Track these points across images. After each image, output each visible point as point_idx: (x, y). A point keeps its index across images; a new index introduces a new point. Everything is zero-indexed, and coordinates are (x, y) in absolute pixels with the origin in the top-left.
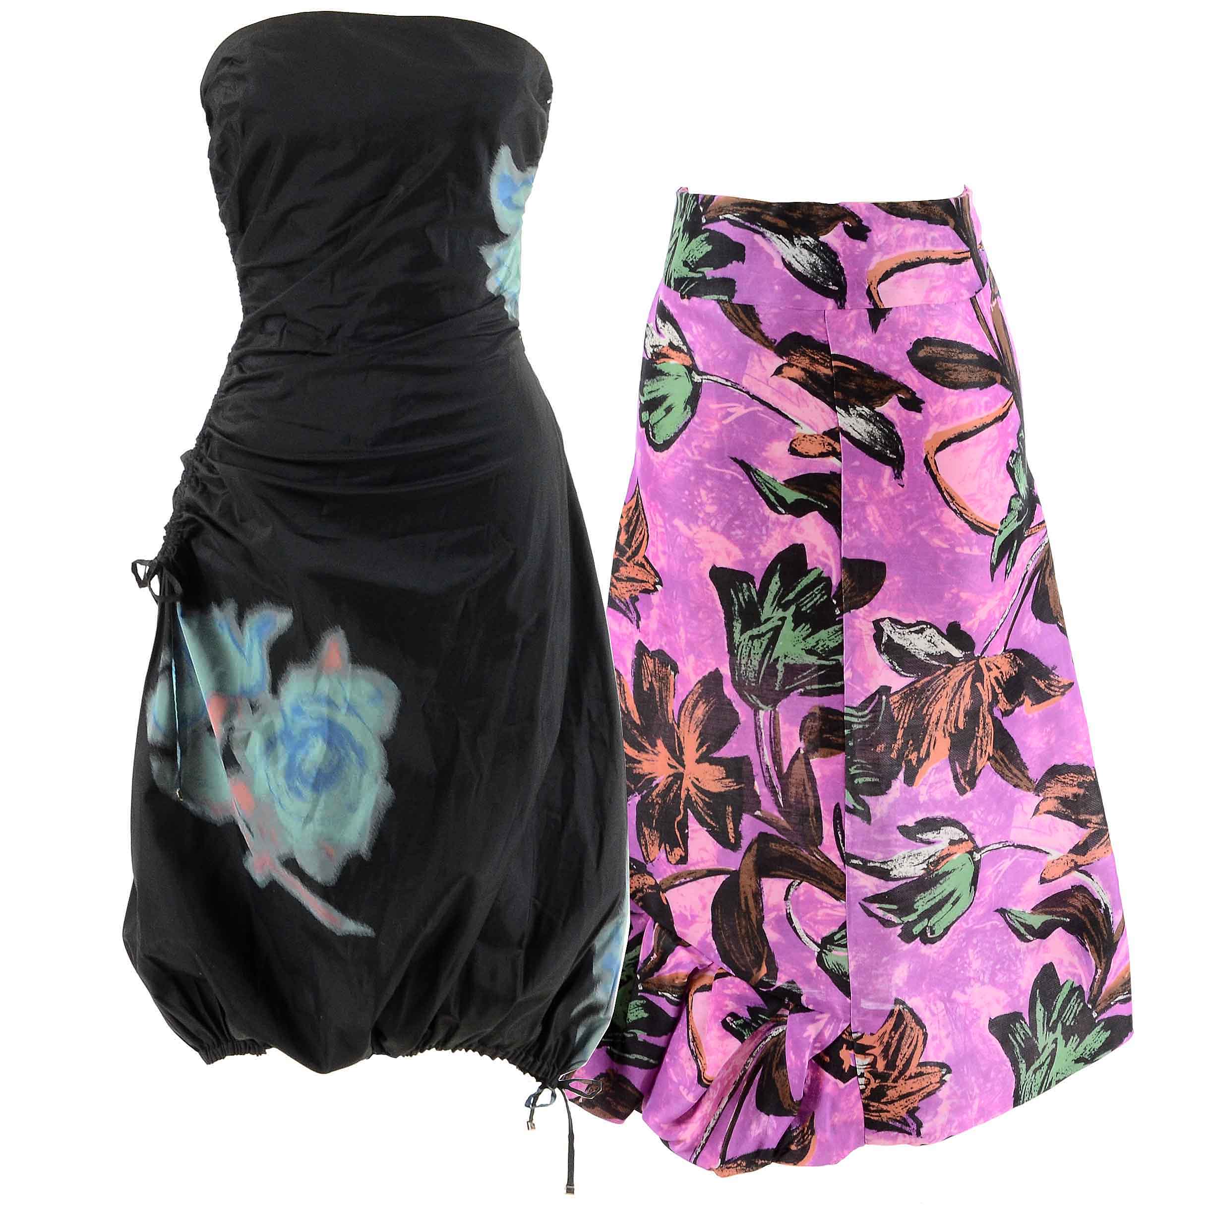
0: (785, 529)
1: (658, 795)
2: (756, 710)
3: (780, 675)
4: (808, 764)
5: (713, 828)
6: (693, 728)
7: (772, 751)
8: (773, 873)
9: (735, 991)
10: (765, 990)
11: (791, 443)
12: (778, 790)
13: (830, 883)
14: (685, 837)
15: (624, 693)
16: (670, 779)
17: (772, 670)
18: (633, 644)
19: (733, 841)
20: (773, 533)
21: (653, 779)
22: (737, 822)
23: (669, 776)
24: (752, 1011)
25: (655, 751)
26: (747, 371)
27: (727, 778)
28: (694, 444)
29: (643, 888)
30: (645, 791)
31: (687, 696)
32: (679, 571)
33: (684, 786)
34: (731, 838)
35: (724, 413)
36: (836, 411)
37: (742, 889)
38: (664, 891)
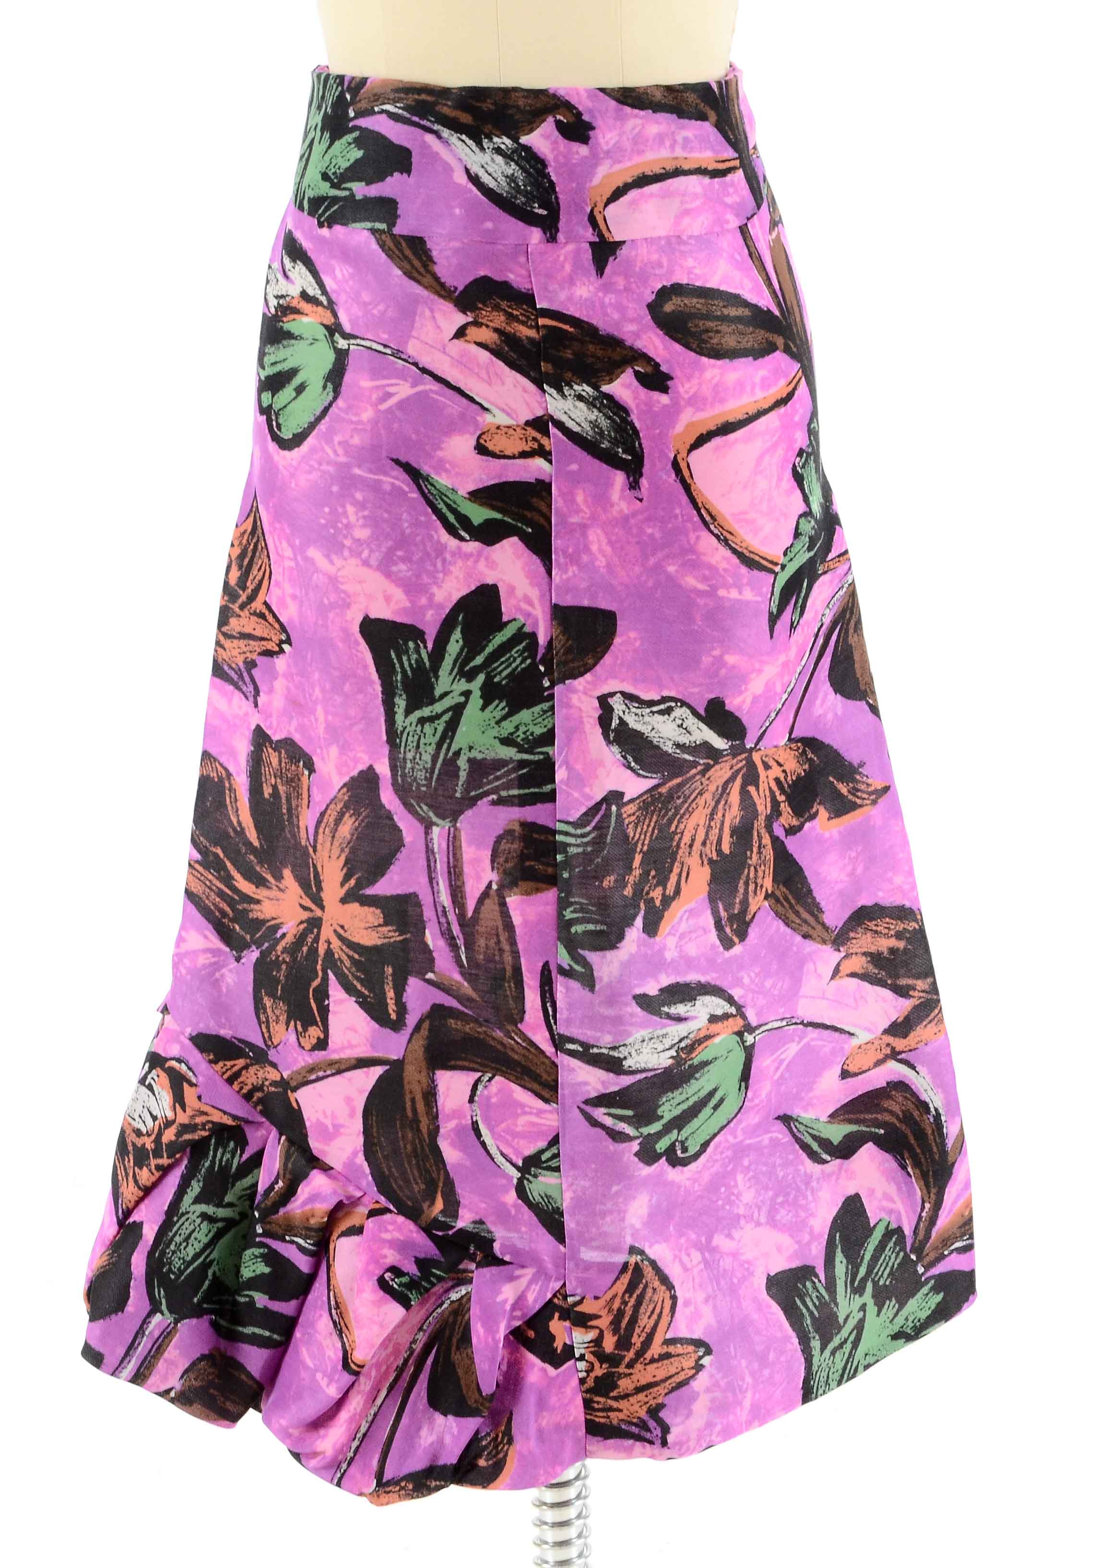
0: (470, 563)
1: (285, 951)
2: (428, 826)
3: (463, 775)
4: (503, 904)
5: (365, 997)
6: (336, 851)
7: (451, 885)
8: (453, 1063)
9: (397, 1235)
10: (440, 1234)
11: (479, 437)
12: (460, 942)
13: (536, 1078)
14: (324, 1011)
15: (236, 800)
16: (302, 927)
17: (450, 767)
18: (249, 728)
19: (394, 1016)
20: (452, 568)
21: (277, 927)
22: (400, 990)
23: (302, 922)
24: (423, 1264)
25: (281, 886)
26: (414, 333)
27: (386, 924)
28: (337, 439)
29: (263, 1085)
30: (266, 945)
31: (328, 806)
32: (315, 624)
33: (323, 938)
34: (391, 1011)
35: (381, 394)
36: (544, 391)
37: (407, 1087)
38: (295, 1089)
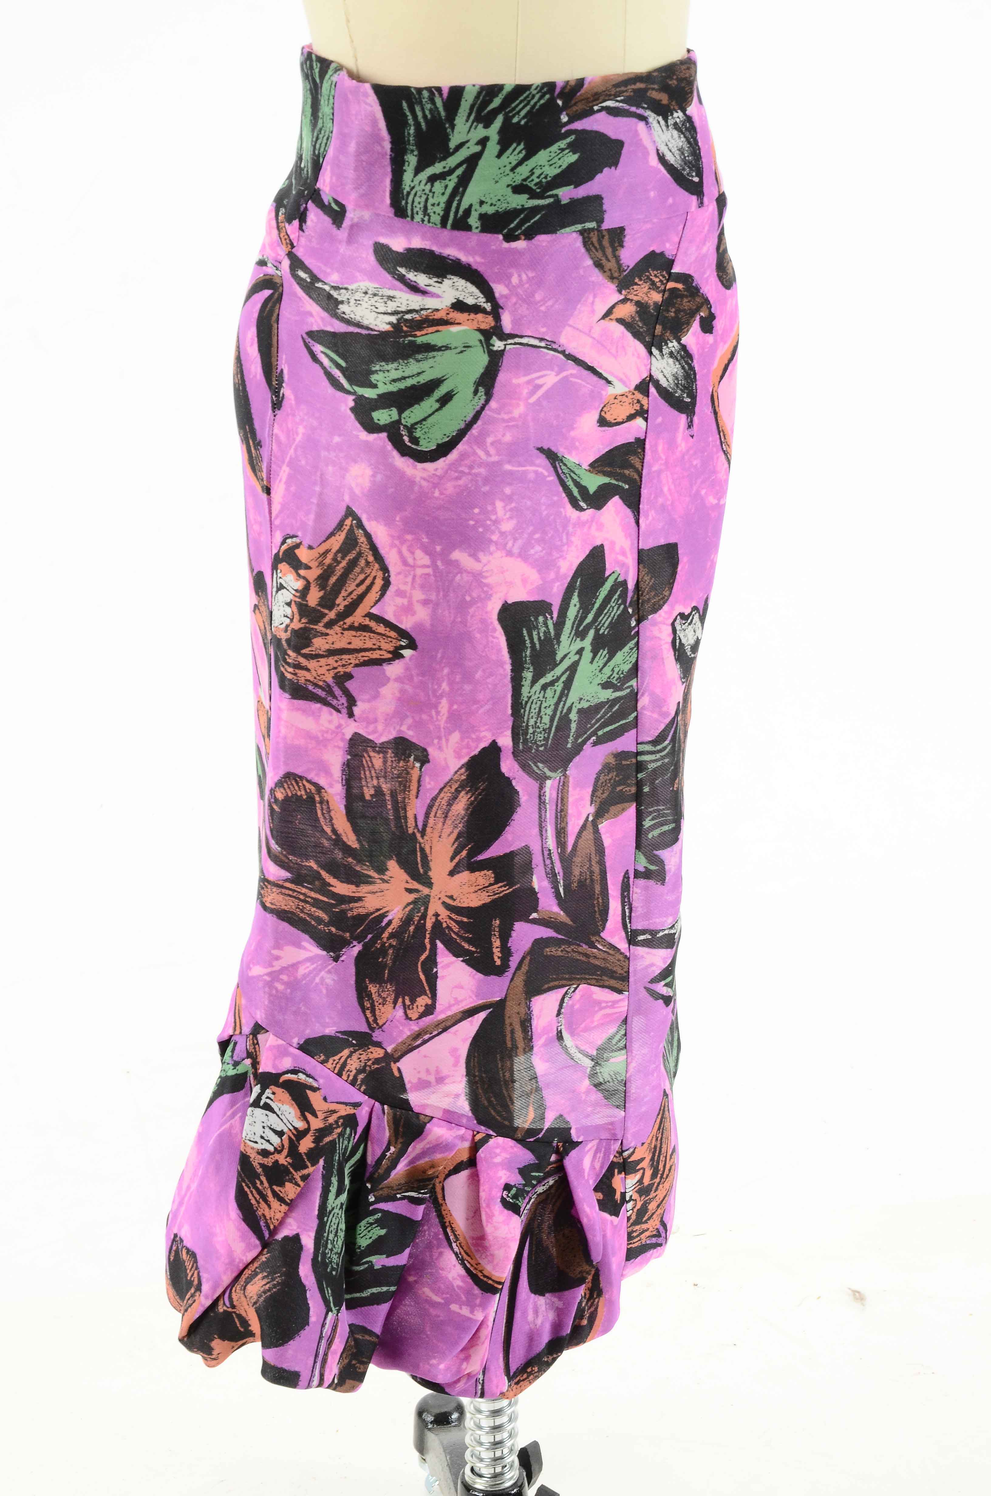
0: (585, 530)
1: (392, 936)
2: (541, 779)
3: (573, 726)
4: (596, 831)
5: (467, 952)
6: (448, 829)
7: (556, 828)
8: (546, 986)
9: (505, 1155)
10: (532, 1140)
11: (602, 410)
12: (560, 878)
13: (612, 974)
14: (432, 979)
15: (329, 811)
16: (409, 908)
17: (565, 721)
18: (343, 739)
19: (498, 962)
20: (573, 539)
21: (384, 916)
22: (505, 936)
23: (408, 904)
24: (524, 1172)
25: (385, 877)
26: (571, 322)
27: (496, 882)
28: (489, 440)
29: (366, 1065)
30: (370, 936)
31: (442, 789)
32: (454, 621)
33: (431, 912)
34: (496, 959)
35: (531, 388)
37: (507, 1021)
38: (397, 1060)
